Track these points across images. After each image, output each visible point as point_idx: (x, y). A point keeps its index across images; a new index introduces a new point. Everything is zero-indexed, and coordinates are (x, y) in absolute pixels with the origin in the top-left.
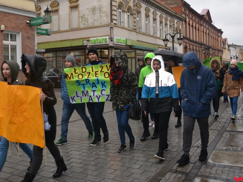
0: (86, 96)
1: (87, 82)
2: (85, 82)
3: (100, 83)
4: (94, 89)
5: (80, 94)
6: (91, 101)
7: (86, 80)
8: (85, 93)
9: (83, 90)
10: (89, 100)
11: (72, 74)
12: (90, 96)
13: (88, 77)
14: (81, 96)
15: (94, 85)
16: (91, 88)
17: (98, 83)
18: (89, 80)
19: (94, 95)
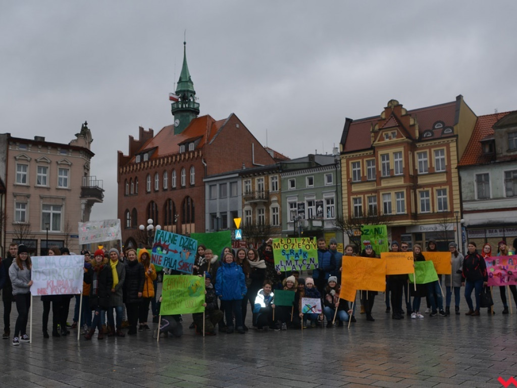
0: (289, 265)
1: (291, 252)
2: (289, 253)
3: (302, 254)
4: (297, 258)
5: (284, 264)
6: (294, 269)
7: (291, 250)
8: (289, 262)
9: (287, 259)
10: (293, 268)
11: (279, 244)
12: (294, 265)
13: (292, 248)
14: (285, 265)
15: (297, 255)
16: (294, 258)
17: (301, 254)
18: (293, 250)
19: (297, 264)
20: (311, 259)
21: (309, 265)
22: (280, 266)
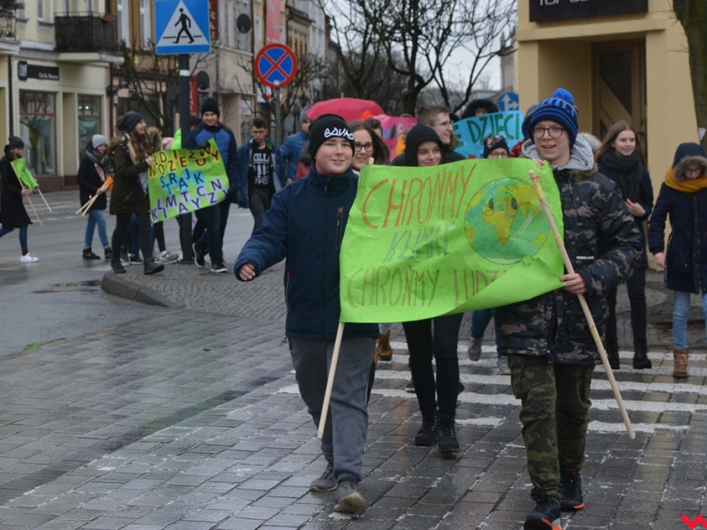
0: (171, 205)
1: (171, 179)
2: (168, 181)
3: (192, 177)
4: (184, 188)
5: (163, 204)
6: (184, 212)
7: (170, 175)
8: (171, 199)
10: (180, 210)
12: (181, 204)
13: (171, 169)
14: (165, 207)
15: (182, 183)
16: (178, 189)
17: (188, 178)
18: (174, 174)
19: (187, 200)
20: (213, 183)
21: (213, 194)
22: (157, 210)
